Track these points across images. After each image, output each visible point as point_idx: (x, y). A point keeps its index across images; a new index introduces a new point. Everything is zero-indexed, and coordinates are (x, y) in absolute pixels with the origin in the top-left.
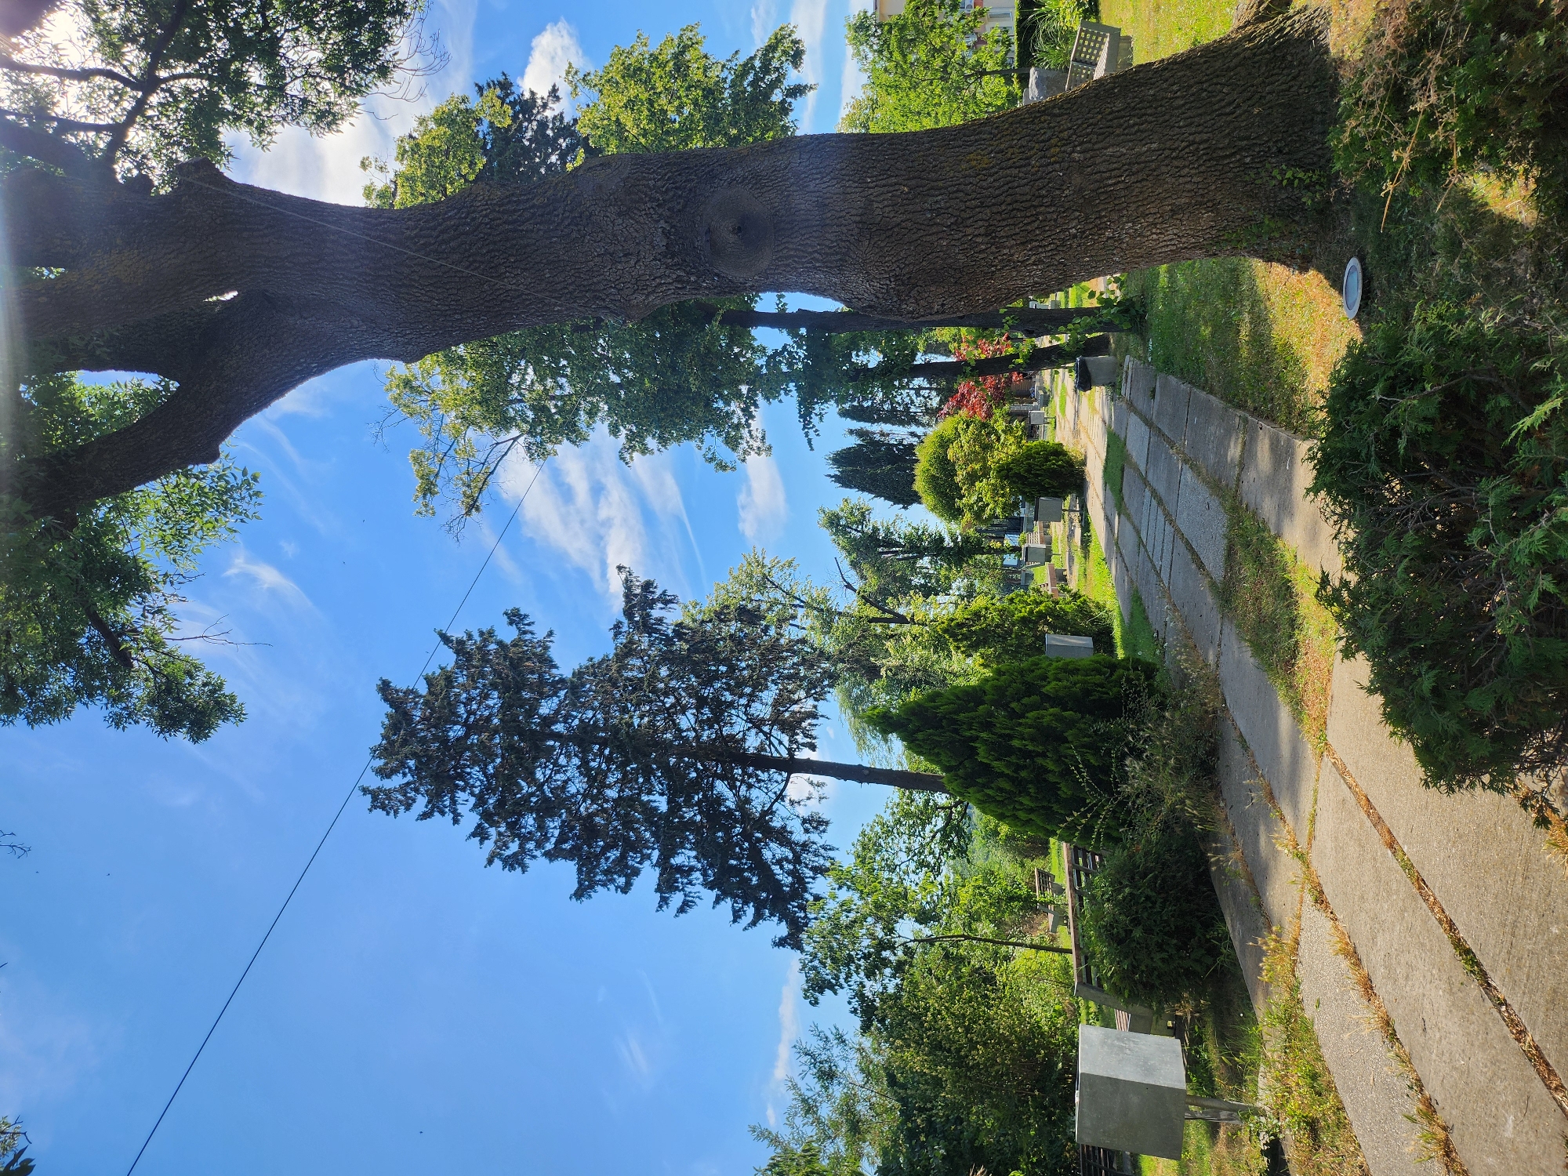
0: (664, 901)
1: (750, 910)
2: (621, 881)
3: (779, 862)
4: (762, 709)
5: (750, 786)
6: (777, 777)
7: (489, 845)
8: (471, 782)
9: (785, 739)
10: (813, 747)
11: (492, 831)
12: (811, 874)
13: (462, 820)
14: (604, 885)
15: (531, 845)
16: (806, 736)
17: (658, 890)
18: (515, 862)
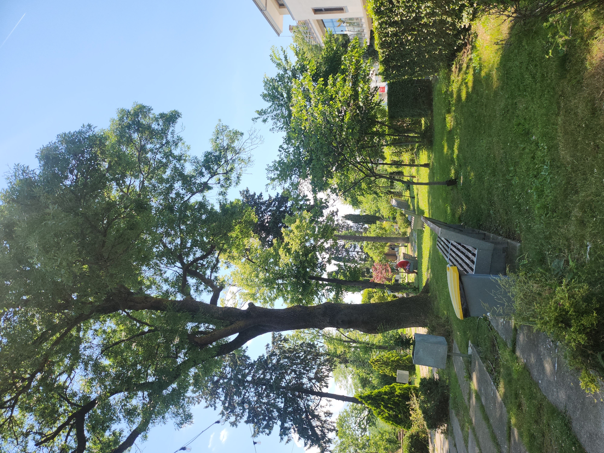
0: (282, 439)
1: (309, 442)
2: (267, 431)
3: (317, 427)
4: (312, 375)
5: (308, 401)
6: (316, 398)
7: (224, 418)
8: (220, 396)
9: (318, 384)
10: (327, 387)
11: (225, 413)
12: (326, 431)
13: (217, 409)
14: (262, 433)
15: (239, 418)
16: (325, 383)
17: (281, 435)
18: (234, 424)
